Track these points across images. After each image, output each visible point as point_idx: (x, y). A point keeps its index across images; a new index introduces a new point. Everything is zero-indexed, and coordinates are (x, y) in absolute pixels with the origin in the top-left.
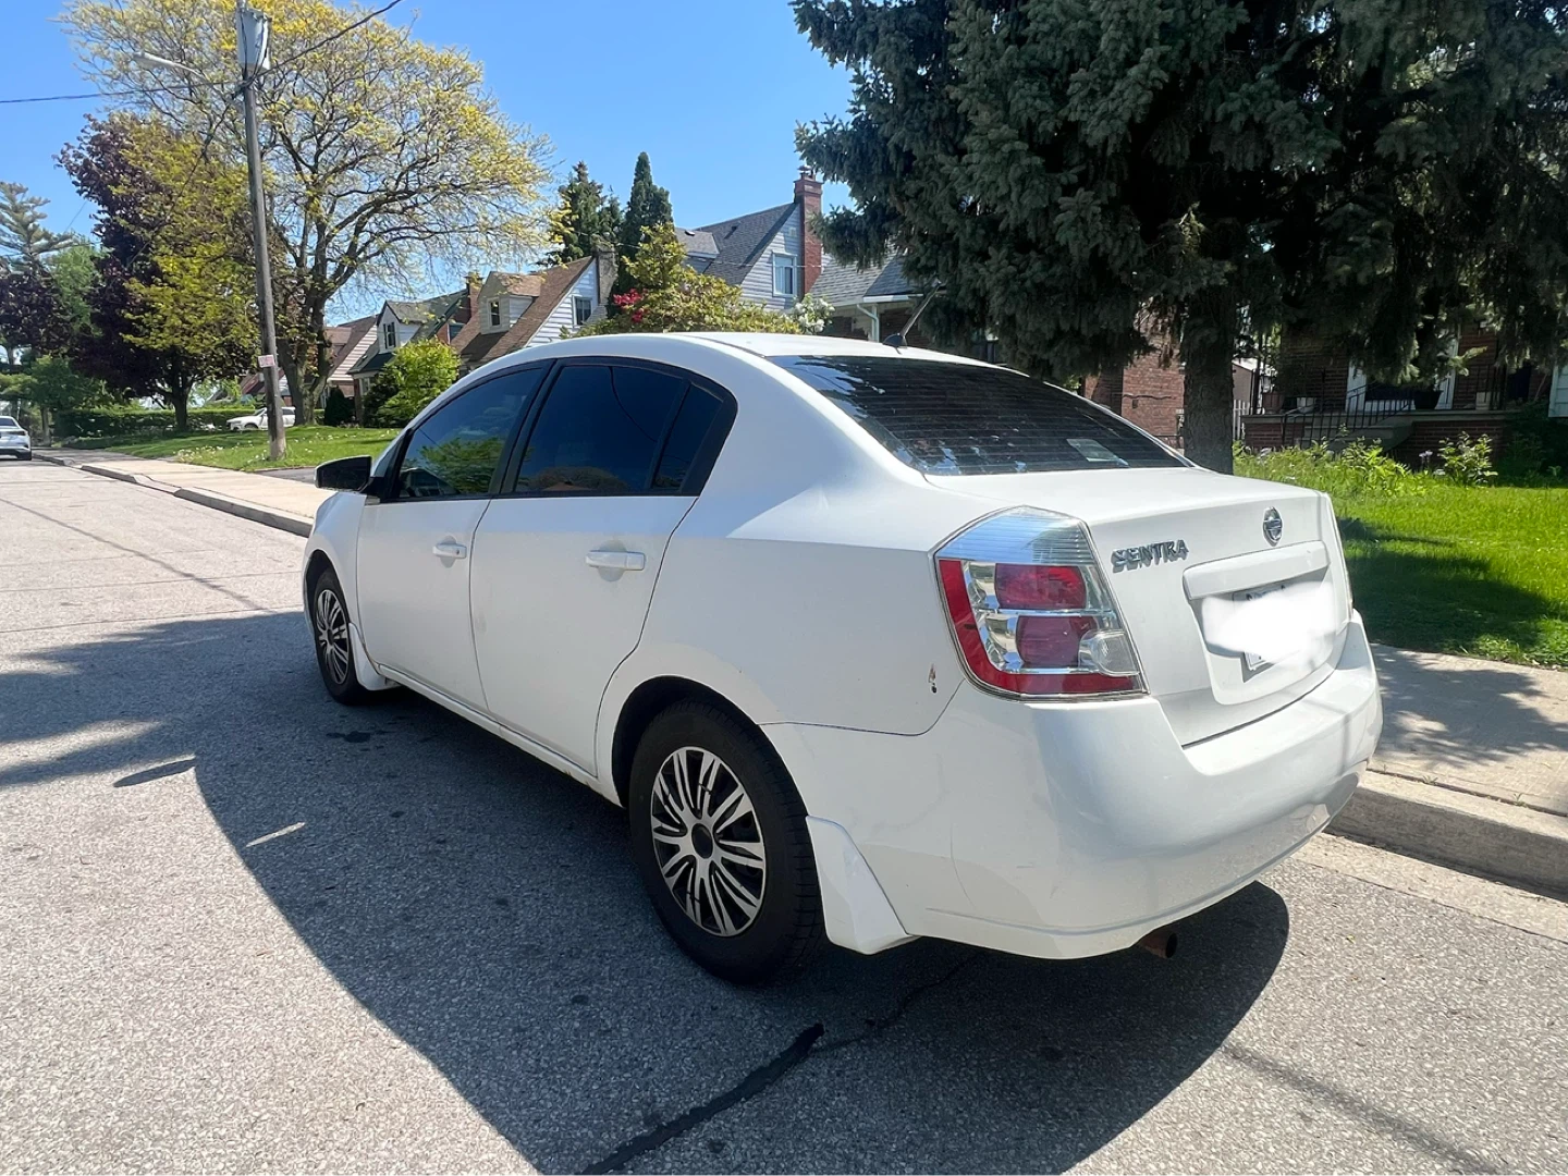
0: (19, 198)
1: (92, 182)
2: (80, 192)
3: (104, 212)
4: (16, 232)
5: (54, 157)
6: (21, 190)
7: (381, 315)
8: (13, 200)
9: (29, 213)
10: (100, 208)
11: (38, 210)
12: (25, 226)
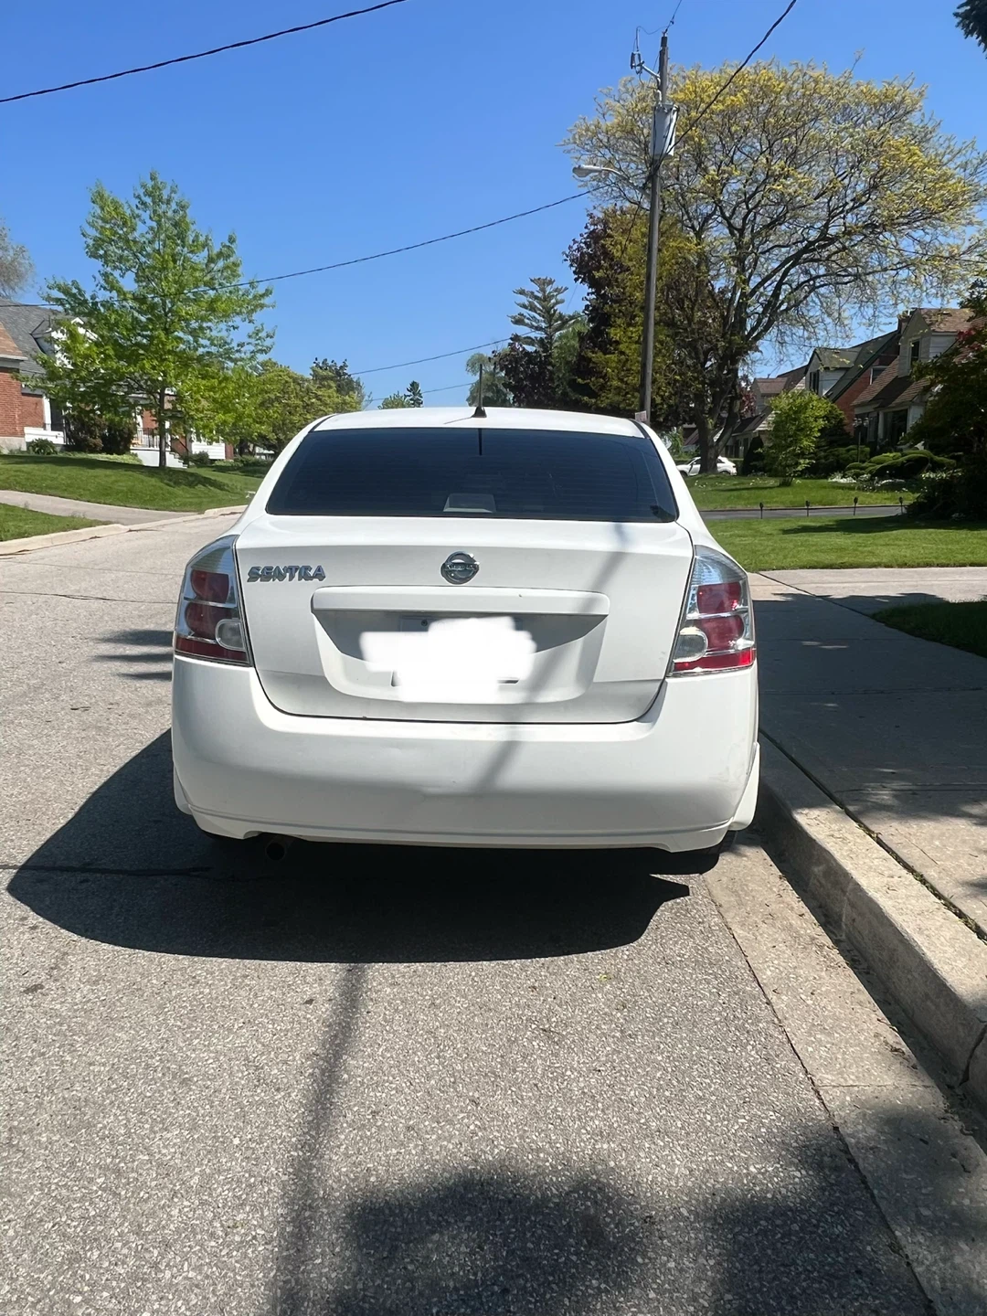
0: (549, 289)
1: (585, 267)
2: (576, 280)
3: (592, 293)
4: (543, 317)
5: (564, 253)
6: (551, 282)
7: (808, 365)
8: (543, 291)
9: (553, 301)
10: (590, 290)
11: (559, 297)
12: (548, 312)
